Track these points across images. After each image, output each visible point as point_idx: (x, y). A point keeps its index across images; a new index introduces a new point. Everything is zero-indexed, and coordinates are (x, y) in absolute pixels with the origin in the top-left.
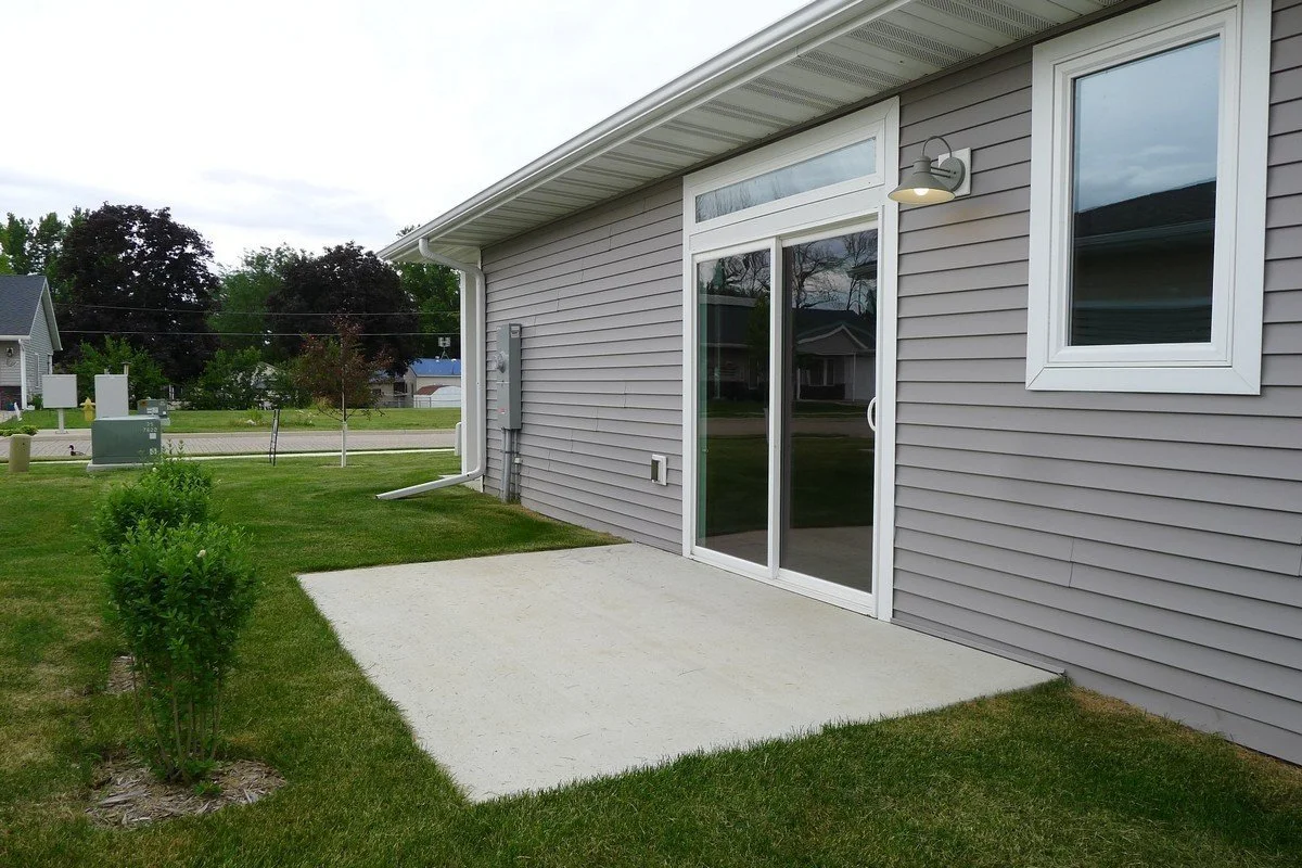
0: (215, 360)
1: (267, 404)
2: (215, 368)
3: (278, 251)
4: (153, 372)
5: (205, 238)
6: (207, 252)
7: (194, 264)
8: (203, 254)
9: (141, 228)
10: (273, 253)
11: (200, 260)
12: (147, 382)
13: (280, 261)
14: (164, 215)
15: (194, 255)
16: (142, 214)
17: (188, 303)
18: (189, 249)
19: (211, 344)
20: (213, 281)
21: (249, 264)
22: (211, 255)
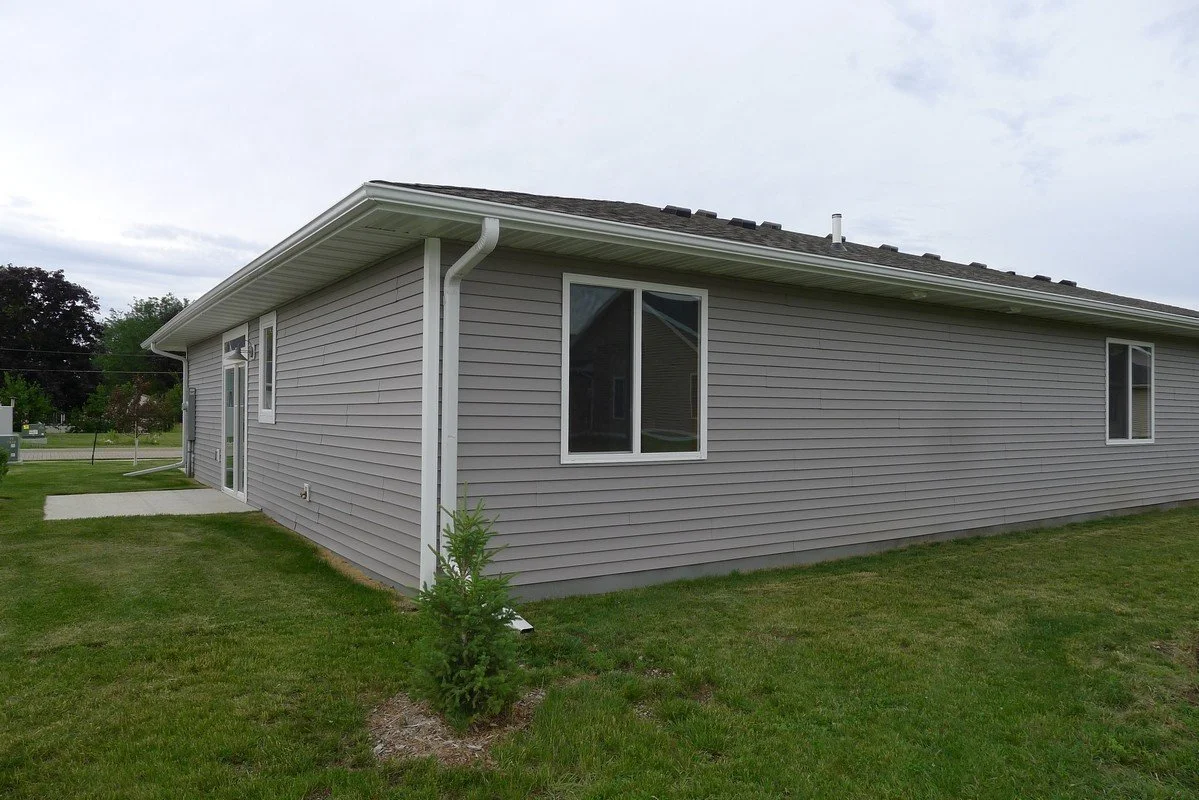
0: (96, 393)
1: (140, 429)
2: (96, 399)
3: (163, 300)
4: (44, 402)
5: (93, 294)
6: (94, 306)
7: (84, 315)
8: (90, 307)
9: (39, 285)
10: (160, 302)
11: (88, 311)
12: (38, 410)
13: (166, 308)
14: (58, 276)
15: (83, 308)
16: (40, 274)
17: (77, 347)
18: (79, 303)
19: (95, 379)
20: (98, 329)
21: (138, 310)
22: (97, 308)
